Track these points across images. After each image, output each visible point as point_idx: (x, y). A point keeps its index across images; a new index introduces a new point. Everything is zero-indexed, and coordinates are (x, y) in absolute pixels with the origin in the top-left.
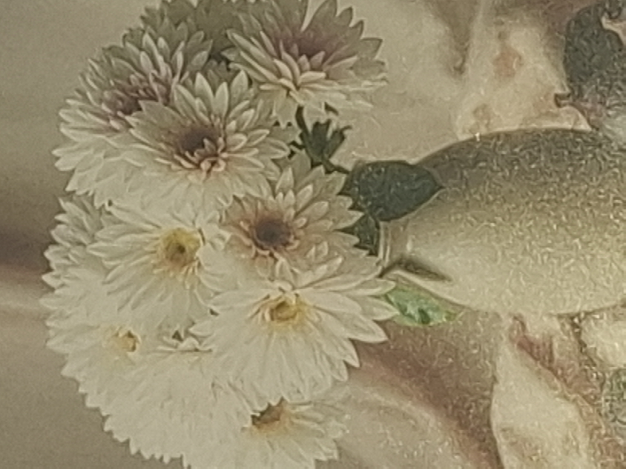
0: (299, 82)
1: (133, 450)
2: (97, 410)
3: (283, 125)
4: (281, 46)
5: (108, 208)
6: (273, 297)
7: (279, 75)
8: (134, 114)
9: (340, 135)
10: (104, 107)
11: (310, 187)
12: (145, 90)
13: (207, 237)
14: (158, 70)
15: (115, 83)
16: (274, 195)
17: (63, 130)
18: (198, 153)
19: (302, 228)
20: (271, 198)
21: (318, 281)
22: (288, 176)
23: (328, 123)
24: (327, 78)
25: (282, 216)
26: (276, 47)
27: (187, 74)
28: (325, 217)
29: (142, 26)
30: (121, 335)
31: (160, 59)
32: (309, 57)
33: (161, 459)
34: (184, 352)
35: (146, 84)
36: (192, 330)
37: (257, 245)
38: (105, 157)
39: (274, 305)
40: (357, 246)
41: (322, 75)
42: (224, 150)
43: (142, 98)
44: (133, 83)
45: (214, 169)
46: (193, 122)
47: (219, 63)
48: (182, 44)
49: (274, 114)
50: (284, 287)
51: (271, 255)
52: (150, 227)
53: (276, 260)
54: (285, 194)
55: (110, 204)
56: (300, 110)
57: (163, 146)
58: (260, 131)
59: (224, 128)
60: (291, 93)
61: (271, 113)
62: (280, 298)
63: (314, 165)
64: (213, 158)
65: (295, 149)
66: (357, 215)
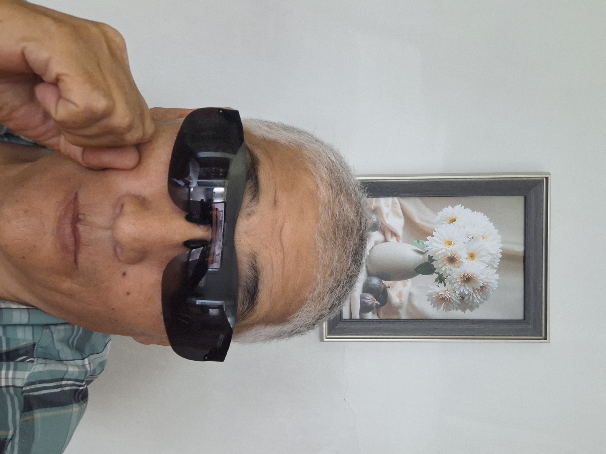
0: (445, 292)
1: (483, 214)
2: (491, 222)
3: (448, 283)
4: (449, 299)
5: (487, 266)
6: (451, 246)
7: (449, 294)
8: (482, 286)
9: (436, 281)
10: (488, 288)
11: (443, 270)
12: (479, 291)
13: (465, 259)
14: (476, 295)
15: (485, 292)
17: (497, 282)
18: (467, 277)
19: (444, 261)
20: (451, 268)
21: (441, 250)
22: (448, 272)
23: (438, 283)
24: (438, 293)
25: (449, 264)
26: (450, 300)
27: (470, 294)
28: (439, 264)
29: (479, 305)
30: (485, 238)
31: (475, 298)
32: (443, 297)
33: (476, 212)
34: (471, 235)
36: (469, 239)
37: (455, 257)
38: (488, 277)
40: (433, 257)
41: (440, 294)
42: (461, 278)
43: (480, 289)
44: (482, 293)
45: (464, 274)
46: (468, 284)
47: (463, 297)
48: (470, 301)
49: (450, 285)
50: (449, 248)
51: (452, 255)
52: (478, 262)
53: (450, 254)
54: (448, 268)
56: (445, 286)
57: (475, 279)
58: (454, 282)
59: (461, 283)
60: (447, 290)
61: (451, 286)
62: (449, 246)
63: (442, 274)
64: (464, 276)
65: (446, 278)
66: (432, 264)
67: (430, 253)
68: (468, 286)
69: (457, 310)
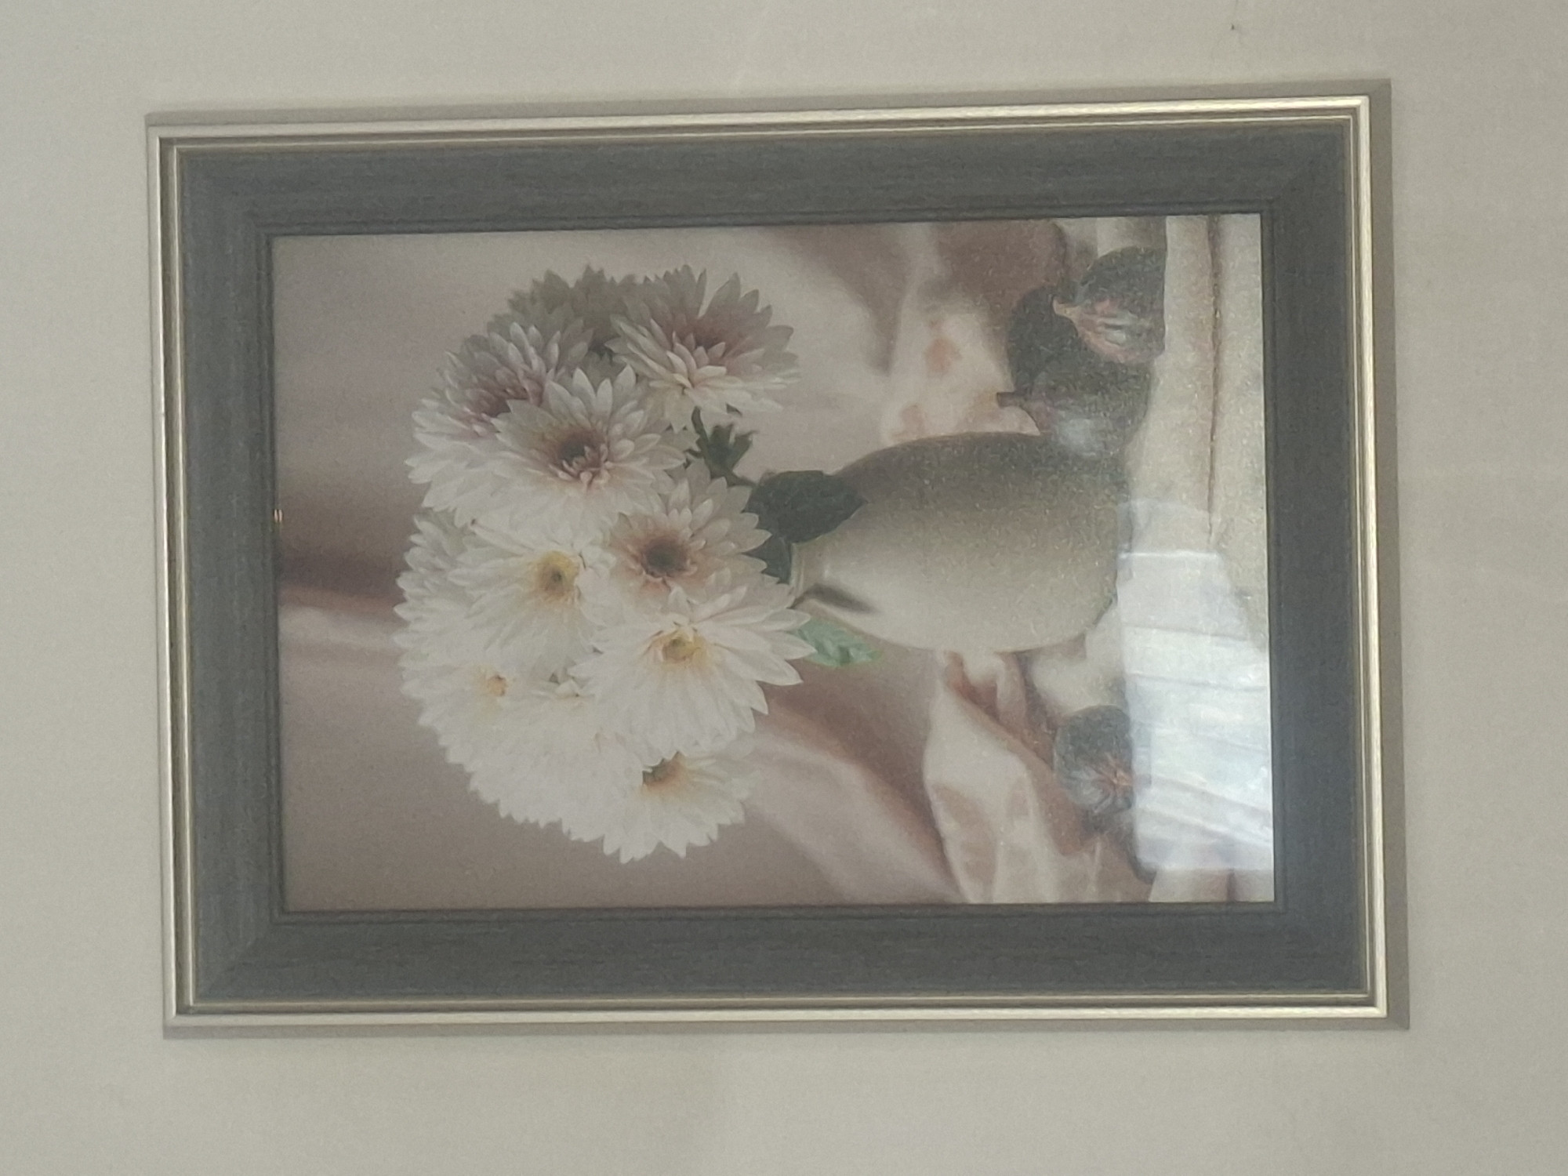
0: (695, 378)
1: (503, 814)
2: (460, 766)
3: (676, 430)
4: (674, 335)
5: (471, 528)
6: (665, 634)
7: (671, 368)
8: (500, 417)
9: (744, 442)
10: (464, 408)
11: (709, 503)
12: (513, 388)
13: (588, 562)
14: (529, 364)
15: (479, 379)
16: (667, 514)
17: (420, 437)
18: (577, 462)
19: (702, 550)
20: (665, 515)
21: (718, 614)
22: (683, 491)
23: (731, 426)
24: (730, 372)
25: (677, 536)
26: (668, 336)
27: (563, 370)
29: (509, 311)
30: (488, 677)
31: (531, 351)
32: (707, 349)
33: (536, 824)
34: (563, 697)
35: (515, 381)
36: (572, 671)
37: (647, 572)
38: (470, 467)
39: (668, 641)
40: (763, 572)
41: (723, 369)
42: (607, 460)
43: (511, 397)
44: (499, 379)
45: (596, 481)
46: (571, 425)
47: (601, 355)
48: (558, 333)
49: (667, 415)
50: (678, 621)
51: (664, 582)
52: (521, 551)
53: (670, 589)
54: (679, 512)
55: (473, 522)
56: (697, 412)
57: (534, 452)
58: (649, 436)
59: (607, 432)
60: (686, 391)
61: (663, 414)
62: (676, 632)
63: (713, 476)
64: (595, 467)
65: (691, 457)
66: (765, 535)
67: (781, 595)
68: (571, 415)
69: (630, 280)
